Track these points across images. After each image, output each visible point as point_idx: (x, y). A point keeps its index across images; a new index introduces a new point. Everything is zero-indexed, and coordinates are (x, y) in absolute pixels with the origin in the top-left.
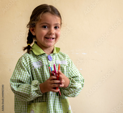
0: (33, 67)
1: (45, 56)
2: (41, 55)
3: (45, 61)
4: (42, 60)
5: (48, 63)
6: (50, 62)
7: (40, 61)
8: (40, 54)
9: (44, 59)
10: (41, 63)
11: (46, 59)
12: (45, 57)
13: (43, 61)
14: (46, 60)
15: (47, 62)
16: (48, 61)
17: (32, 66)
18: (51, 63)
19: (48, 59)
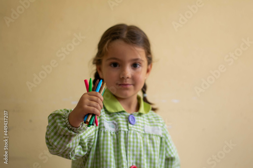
0: (104, 127)
1: (124, 115)
2: (117, 113)
3: (123, 124)
4: (117, 121)
5: (129, 130)
6: (131, 127)
7: (115, 122)
8: (116, 111)
9: (121, 119)
10: (117, 126)
11: (124, 120)
12: (124, 117)
13: (119, 124)
14: (125, 123)
15: (126, 126)
16: (128, 125)
17: (102, 125)
18: (133, 129)
19: (128, 121)
